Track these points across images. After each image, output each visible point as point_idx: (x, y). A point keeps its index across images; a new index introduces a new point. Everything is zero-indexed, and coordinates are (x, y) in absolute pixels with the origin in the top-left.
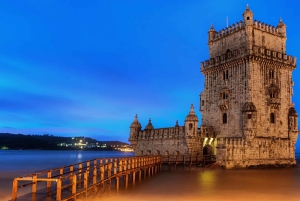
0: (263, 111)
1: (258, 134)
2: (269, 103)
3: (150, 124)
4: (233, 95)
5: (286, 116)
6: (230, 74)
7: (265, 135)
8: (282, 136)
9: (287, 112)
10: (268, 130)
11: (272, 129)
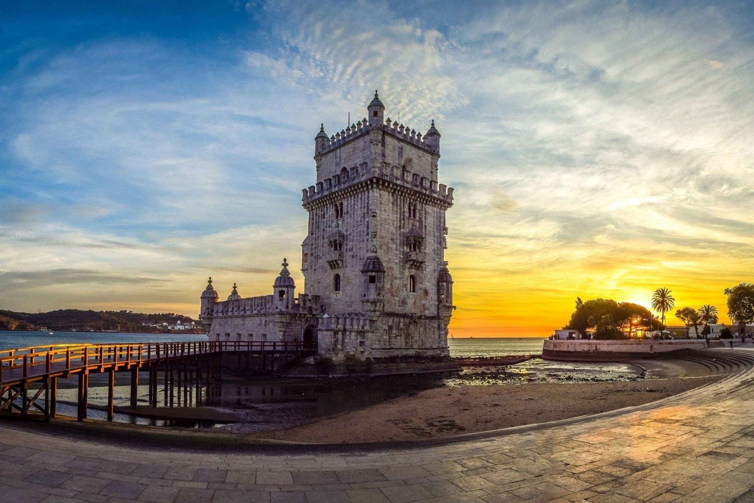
0: (396, 272)
1: (388, 309)
2: (406, 259)
3: (235, 293)
4: (350, 245)
5: (434, 281)
6: (345, 210)
7: (398, 309)
8: (427, 313)
9: (436, 274)
10: (404, 302)
11: (410, 302)
